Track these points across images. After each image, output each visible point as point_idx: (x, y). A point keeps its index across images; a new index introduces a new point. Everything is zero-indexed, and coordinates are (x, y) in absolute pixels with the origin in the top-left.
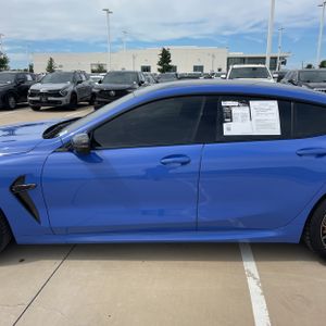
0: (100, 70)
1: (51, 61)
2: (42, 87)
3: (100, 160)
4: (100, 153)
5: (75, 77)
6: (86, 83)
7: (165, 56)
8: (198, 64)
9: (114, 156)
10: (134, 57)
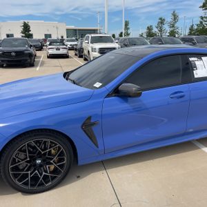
7: (26, 28)
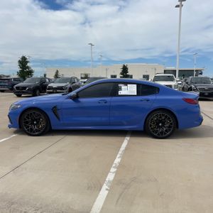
0: (86, 77)
1: (57, 71)
2: (54, 85)
3: (79, 102)
4: (81, 100)
5: (72, 80)
6: (77, 84)
7: (125, 70)
8: (146, 74)
9: (84, 101)
10: (106, 70)
